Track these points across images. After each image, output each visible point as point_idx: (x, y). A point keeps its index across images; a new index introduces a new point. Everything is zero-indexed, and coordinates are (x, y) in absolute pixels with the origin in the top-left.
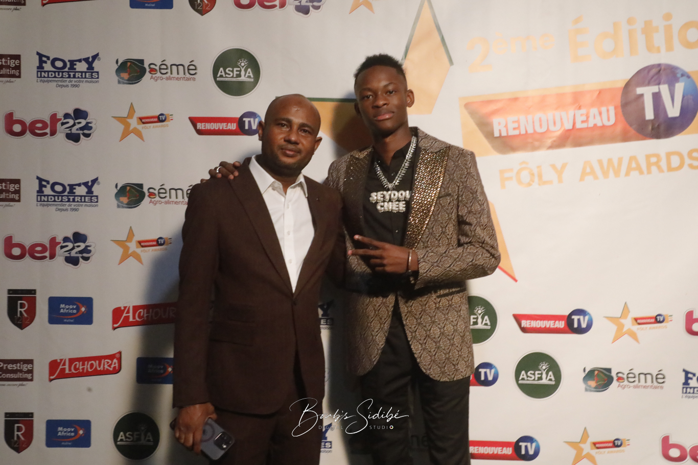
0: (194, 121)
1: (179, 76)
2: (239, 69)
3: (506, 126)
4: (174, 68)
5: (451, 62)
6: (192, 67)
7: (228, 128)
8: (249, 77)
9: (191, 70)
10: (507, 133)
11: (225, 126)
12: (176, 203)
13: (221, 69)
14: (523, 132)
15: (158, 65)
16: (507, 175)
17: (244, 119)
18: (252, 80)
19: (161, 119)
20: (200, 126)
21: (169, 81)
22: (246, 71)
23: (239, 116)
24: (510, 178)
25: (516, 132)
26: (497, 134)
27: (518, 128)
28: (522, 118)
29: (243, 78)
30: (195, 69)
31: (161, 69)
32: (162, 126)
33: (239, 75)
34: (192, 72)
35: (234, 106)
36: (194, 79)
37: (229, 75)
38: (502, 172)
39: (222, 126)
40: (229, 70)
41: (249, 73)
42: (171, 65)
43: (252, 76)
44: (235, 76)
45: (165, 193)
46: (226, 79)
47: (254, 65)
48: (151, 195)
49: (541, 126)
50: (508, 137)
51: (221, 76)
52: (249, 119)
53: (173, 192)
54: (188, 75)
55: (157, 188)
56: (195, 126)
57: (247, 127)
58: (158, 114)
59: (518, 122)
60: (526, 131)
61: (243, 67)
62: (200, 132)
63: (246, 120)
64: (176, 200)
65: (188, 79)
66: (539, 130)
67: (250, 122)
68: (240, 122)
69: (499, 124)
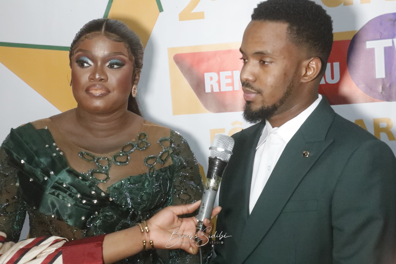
3: (219, 82)
5: (161, 8)
10: (220, 89)
26: (208, 90)
27: (232, 84)
38: (213, 132)
50: (220, 93)
59: (232, 77)
69: (211, 78)
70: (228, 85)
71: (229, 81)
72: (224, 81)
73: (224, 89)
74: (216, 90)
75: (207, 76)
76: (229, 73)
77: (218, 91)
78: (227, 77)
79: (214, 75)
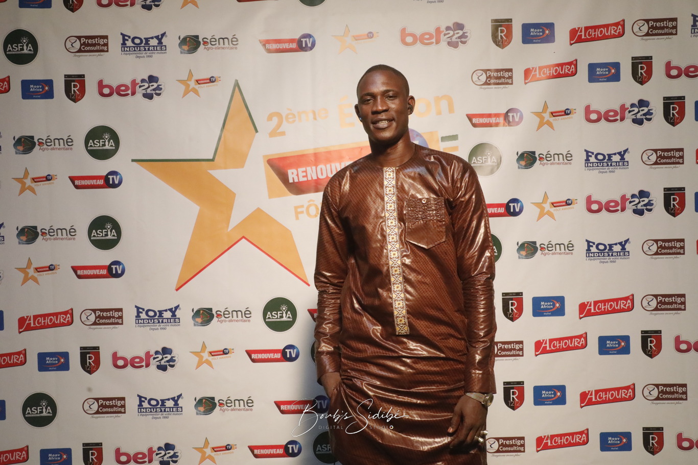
0: (72, 179)
1: (61, 147)
2: (104, 140)
3: (298, 175)
4: (57, 141)
5: (257, 131)
6: (69, 140)
7: (98, 183)
8: (112, 146)
9: (69, 142)
10: (299, 180)
11: (95, 182)
12: (62, 239)
13: (91, 141)
14: (310, 178)
15: (45, 140)
16: (299, 210)
17: (109, 177)
18: (114, 148)
19: (48, 178)
20: (77, 182)
21: (53, 151)
22: (109, 141)
23: (104, 174)
24: (302, 212)
25: (305, 179)
26: (291, 181)
27: (306, 176)
28: (309, 169)
29: (107, 147)
30: (72, 142)
31: (47, 143)
32: (49, 183)
33: (104, 145)
34: (69, 144)
35: (101, 168)
36: (71, 149)
37: (97, 145)
38: (296, 208)
39: (93, 182)
40: (97, 142)
41: (112, 143)
42: (54, 139)
43: (114, 145)
44: (101, 145)
45: (54, 232)
46: (95, 148)
47: (115, 137)
48: (43, 234)
49: (322, 174)
50: (299, 183)
51: (91, 146)
52: (112, 176)
53: (59, 231)
54: (67, 146)
55: (48, 228)
56: (73, 183)
57: (111, 182)
58: (45, 175)
59: (306, 171)
60: (312, 178)
61: (107, 139)
62: (77, 187)
63: (111, 177)
64: (61, 237)
65: (67, 149)
66: (320, 177)
67: (113, 179)
68: (106, 179)
69: (293, 173)
70: (303, 177)
71: (304, 174)
72: (301, 174)
73: (302, 179)
74: (296, 180)
75: (290, 172)
76: (304, 169)
77: (297, 181)
78: (303, 172)
79: (294, 171)
